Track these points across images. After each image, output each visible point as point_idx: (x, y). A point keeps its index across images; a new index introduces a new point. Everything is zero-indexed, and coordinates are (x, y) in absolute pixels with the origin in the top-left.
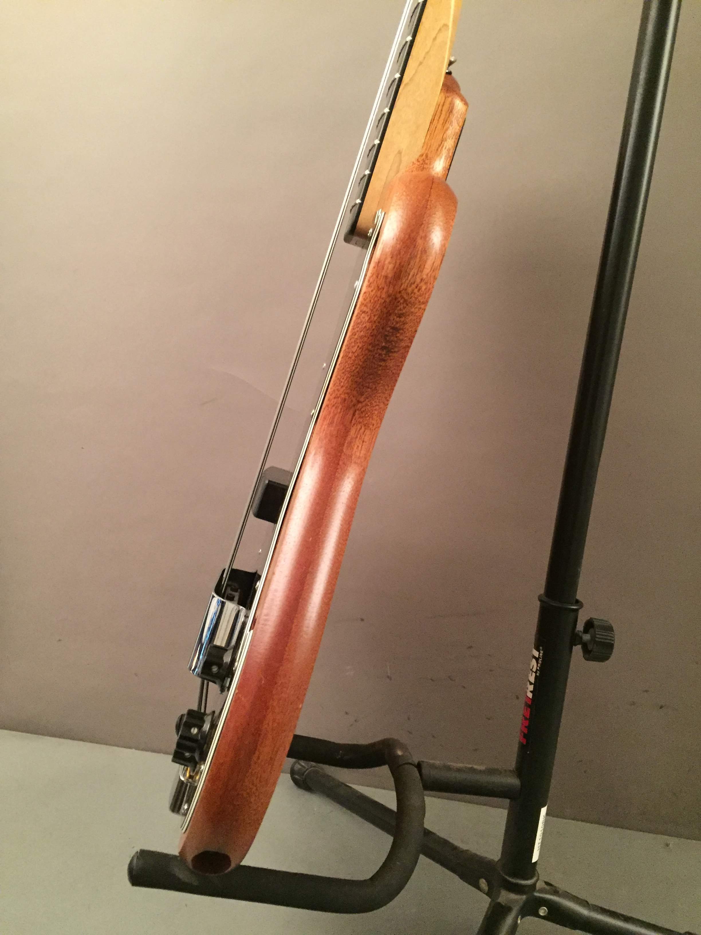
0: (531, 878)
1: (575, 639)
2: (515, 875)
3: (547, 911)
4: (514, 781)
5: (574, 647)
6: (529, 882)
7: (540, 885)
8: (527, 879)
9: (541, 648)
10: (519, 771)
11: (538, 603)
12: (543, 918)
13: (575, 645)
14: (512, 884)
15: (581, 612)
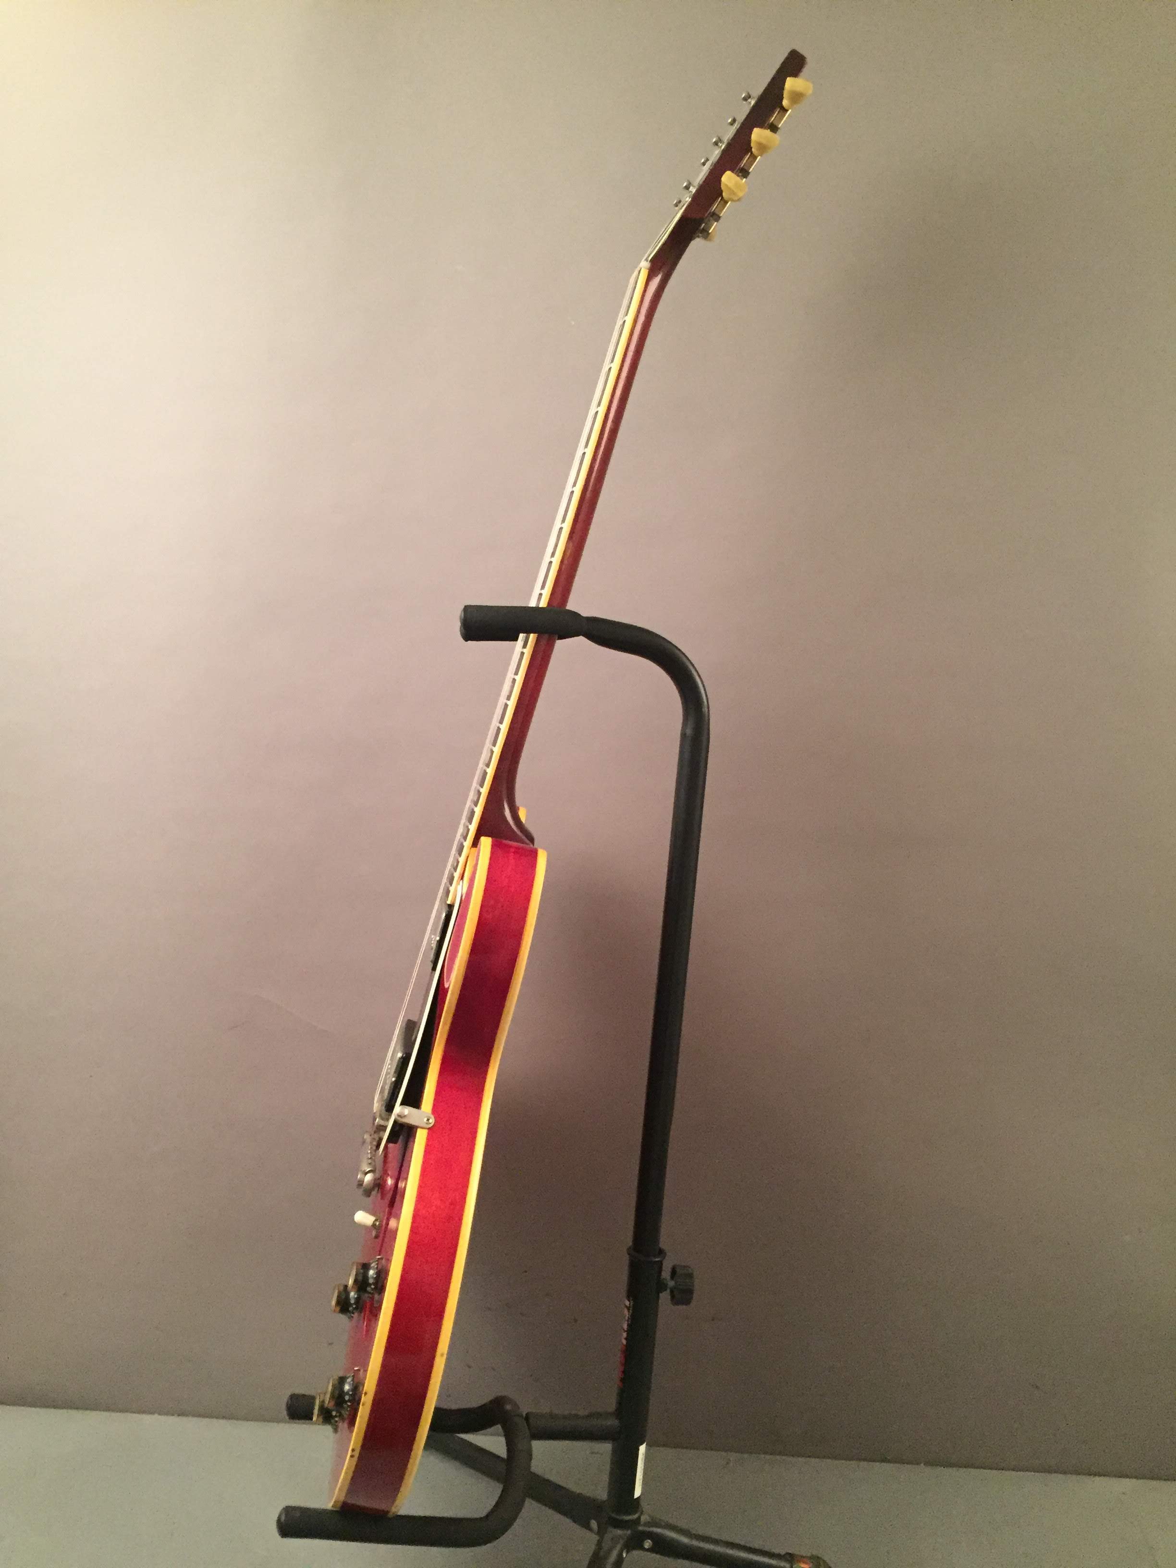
0: (636, 1512)
1: (661, 1286)
2: (619, 1511)
3: (651, 1542)
4: (615, 1423)
5: (660, 1294)
6: (634, 1517)
7: (643, 1518)
8: (631, 1515)
9: (631, 1299)
10: (619, 1413)
11: (627, 1257)
12: (648, 1550)
13: (661, 1293)
14: (615, 1520)
15: (665, 1261)
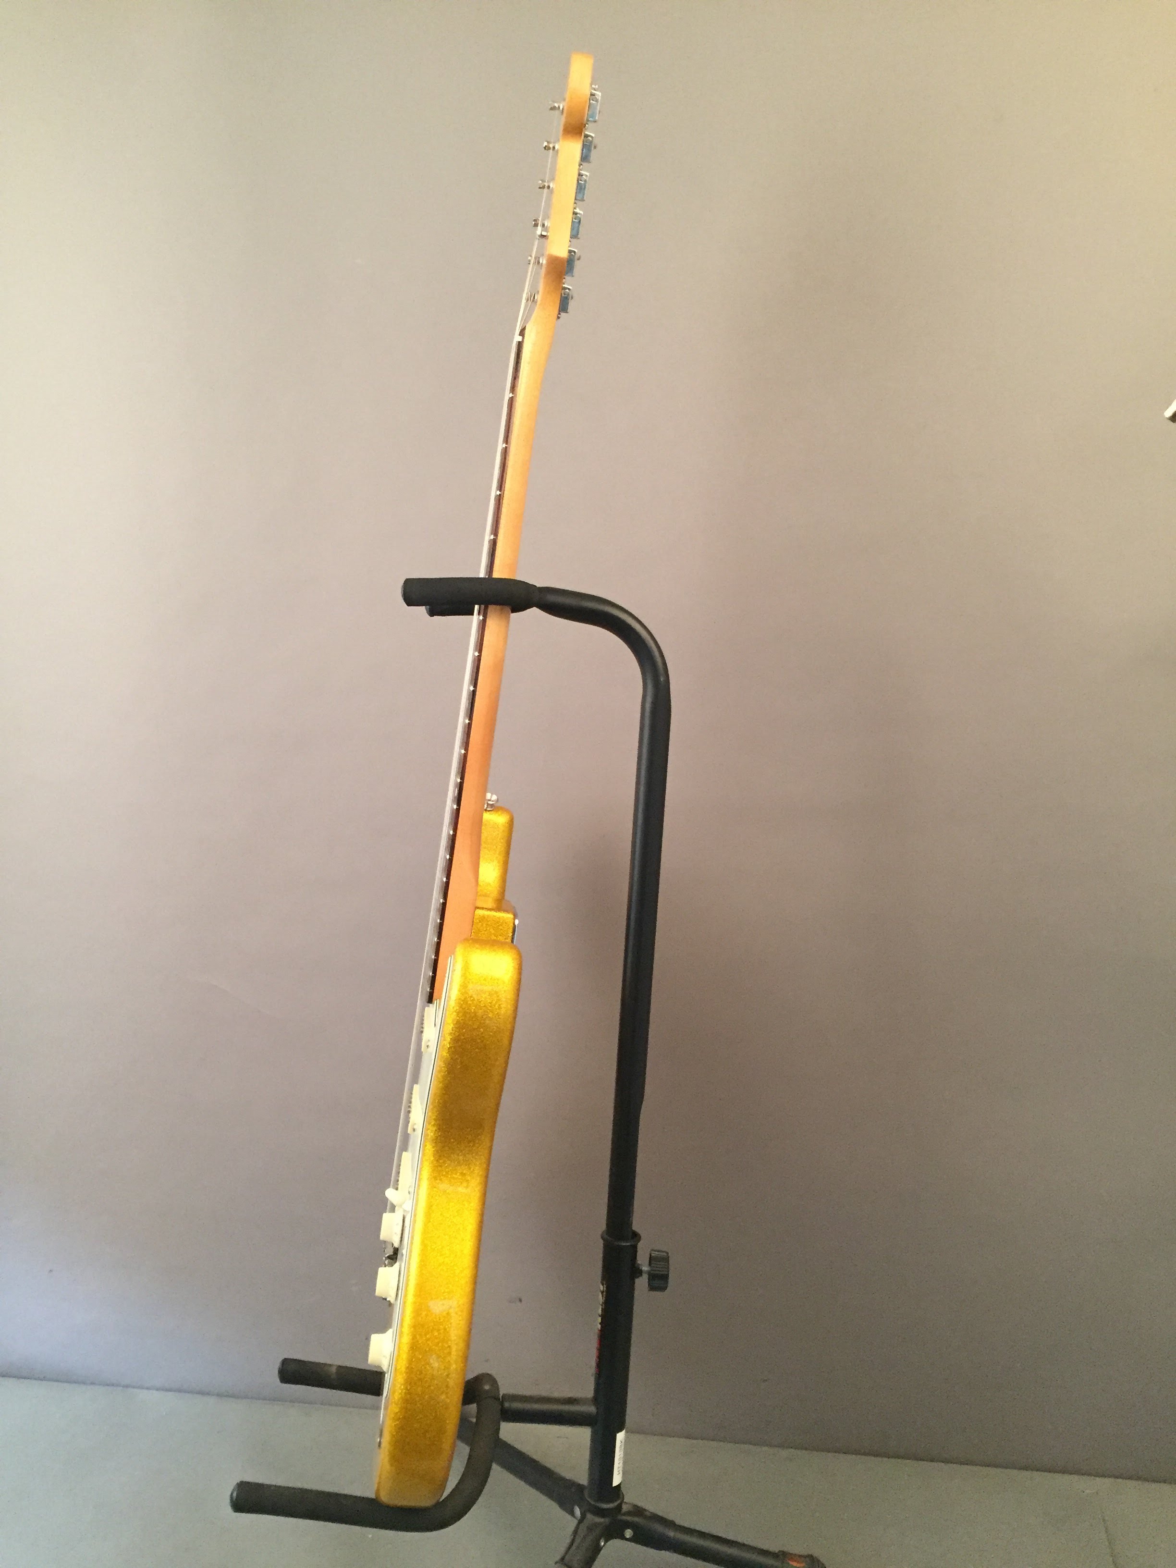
0: (615, 1500)
1: (637, 1272)
2: (601, 1499)
3: (632, 1532)
4: (592, 1409)
5: (637, 1280)
6: (611, 1506)
7: (625, 1508)
8: (612, 1501)
9: (604, 1282)
10: (595, 1400)
11: (602, 1242)
12: (629, 1540)
13: (638, 1278)
14: (596, 1507)
15: (640, 1245)
